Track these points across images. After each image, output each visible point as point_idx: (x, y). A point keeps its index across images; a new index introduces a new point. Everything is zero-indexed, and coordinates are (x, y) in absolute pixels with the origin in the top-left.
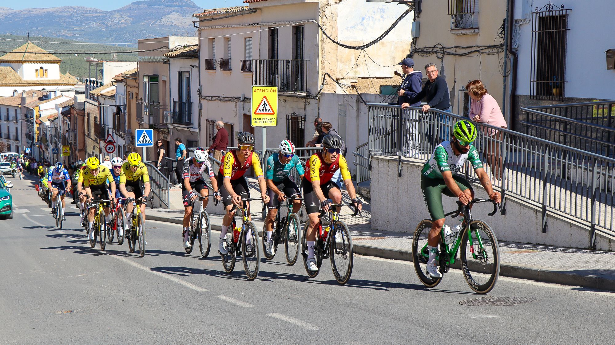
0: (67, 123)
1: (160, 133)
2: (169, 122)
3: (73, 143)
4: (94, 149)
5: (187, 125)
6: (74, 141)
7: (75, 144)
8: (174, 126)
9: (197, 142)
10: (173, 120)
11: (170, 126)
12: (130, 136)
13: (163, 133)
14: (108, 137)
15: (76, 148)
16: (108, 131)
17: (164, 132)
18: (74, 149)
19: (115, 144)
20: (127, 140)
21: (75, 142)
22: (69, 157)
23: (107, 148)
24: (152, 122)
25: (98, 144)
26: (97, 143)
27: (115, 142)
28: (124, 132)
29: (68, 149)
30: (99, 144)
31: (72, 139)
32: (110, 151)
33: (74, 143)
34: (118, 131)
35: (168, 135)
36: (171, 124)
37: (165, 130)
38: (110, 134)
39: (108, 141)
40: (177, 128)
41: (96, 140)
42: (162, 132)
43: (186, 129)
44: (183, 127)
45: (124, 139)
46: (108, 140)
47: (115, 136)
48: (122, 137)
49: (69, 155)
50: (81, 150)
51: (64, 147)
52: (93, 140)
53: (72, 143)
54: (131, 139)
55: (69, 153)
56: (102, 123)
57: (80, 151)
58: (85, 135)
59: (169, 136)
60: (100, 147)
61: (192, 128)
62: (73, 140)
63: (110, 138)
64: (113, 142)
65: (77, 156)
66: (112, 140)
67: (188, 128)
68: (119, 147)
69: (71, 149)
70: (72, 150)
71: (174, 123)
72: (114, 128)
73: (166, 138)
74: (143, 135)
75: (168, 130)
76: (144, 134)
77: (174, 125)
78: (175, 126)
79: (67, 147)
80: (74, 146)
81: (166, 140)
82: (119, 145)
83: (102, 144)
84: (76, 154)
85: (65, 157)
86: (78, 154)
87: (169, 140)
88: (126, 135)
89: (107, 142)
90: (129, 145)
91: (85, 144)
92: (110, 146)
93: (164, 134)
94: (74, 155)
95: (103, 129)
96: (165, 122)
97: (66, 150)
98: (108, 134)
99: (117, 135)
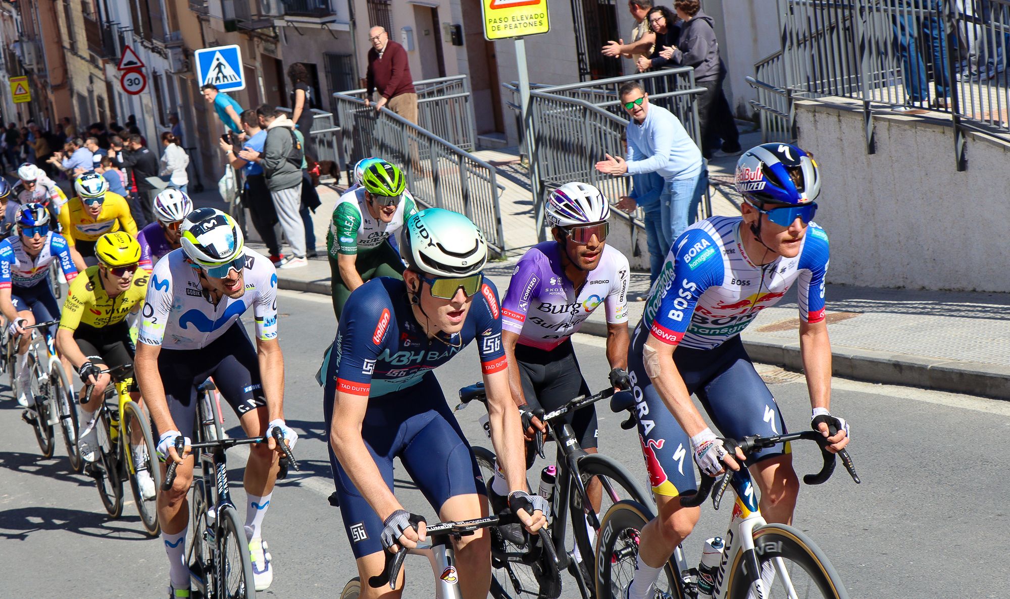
0: (11, 17)
1: (256, 39)
2: (274, 12)
3: (36, 70)
4: (91, 82)
5: (320, 16)
6: (38, 63)
7: (42, 74)
8: (288, 21)
9: (350, 56)
10: (282, 6)
11: (277, 23)
12: (180, 50)
13: (262, 39)
14: (123, 54)
15: (46, 81)
16: (122, 39)
17: (264, 37)
18: (40, 86)
19: (144, 70)
20: (174, 60)
21: (40, 66)
22: (29, 104)
23: (126, 83)
24: (231, 15)
25: (100, 69)
26: (97, 67)
27: (143, 66)
28: (164, 40)
29: (25, 84)
30: (104, 70)
31: (30, 60)
32: (134, 88)
33: (39, 70)
34: (148, 36)
35: (276, 44)
36: (281, 17)
37: (265, 31)
38: (128, 47)
39: (125, 65)
40: (296, 25)
41: (93, 61)
42: (260, 36)
43: (319, 26)
44: (311, 23)
45: (166, 57)
46: (125, 61)
47: (142, 51)
48: (159, 53)
49: (29, 99)
50: (59, 86)
51: (13, 81)
52: (87, 61)
53: (32, 70)
54: (182, 57)
55: (28, 94)
56: (104, 18)
57: (56, 88)
58: (63, 47)
59: (279, 46)
60: (106, 78)
61: (333, 22)
62: (34, 62)
63: (129, 57)
64: (139, 64)
65: (51, 103)
66: (135, 60)
67: (323, 23)
68: (156, 78)
69: (32, 83)
70: (36, 85)
71: (286, 14)
72: (136, 30)
73: (273, 52)
74: (215, 63)
75: (275, 32)
76: (218, 59)
77: (288, 18)
78: (292, 22)
79: (21, 80)
80: (40, 77)
81: (272, 55)
82: (154, 73)
83: (111, 69)
84: (46, 97)
85: (19, 105)
86: (51, 96)
87: (280, 57)
88: (170, 48)
89: (122, 66)
90: (179, 72)
91: (65, 71)
92: (132, 76)
93: (267, 41)
94: (42, 98)
95: (108, 34)
96: (263, 13)
97: (20, 87)
98: (124, 48)
99: (146, 47)
